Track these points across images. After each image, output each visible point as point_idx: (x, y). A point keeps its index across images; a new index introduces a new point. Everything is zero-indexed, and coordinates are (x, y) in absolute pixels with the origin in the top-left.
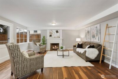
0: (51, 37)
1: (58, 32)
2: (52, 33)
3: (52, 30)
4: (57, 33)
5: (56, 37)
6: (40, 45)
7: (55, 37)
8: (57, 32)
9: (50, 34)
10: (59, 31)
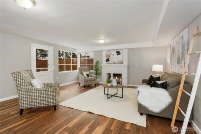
0: (107, 63)
1: (120, 54)
2: (110, 57)
3: (109, 51)
4: (118, 55)
5: (116, 61)
6: (88, 75)
7: (114, 63)
8: (118, 53)
9: (107, 58)
10: (121, 52)
